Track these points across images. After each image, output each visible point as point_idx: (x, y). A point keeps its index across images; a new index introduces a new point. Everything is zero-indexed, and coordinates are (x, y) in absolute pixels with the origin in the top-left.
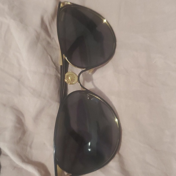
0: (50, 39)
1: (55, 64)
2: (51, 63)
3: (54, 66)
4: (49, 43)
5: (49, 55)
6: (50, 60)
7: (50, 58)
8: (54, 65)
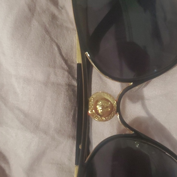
0: (58, 8)
1: (66, 61)
2: (59, 60)
3: (65, 67)
4: (54, 17)
5: (55, 42)
6: (58, 54)
7: (56, 49)
8: (64, 63)
